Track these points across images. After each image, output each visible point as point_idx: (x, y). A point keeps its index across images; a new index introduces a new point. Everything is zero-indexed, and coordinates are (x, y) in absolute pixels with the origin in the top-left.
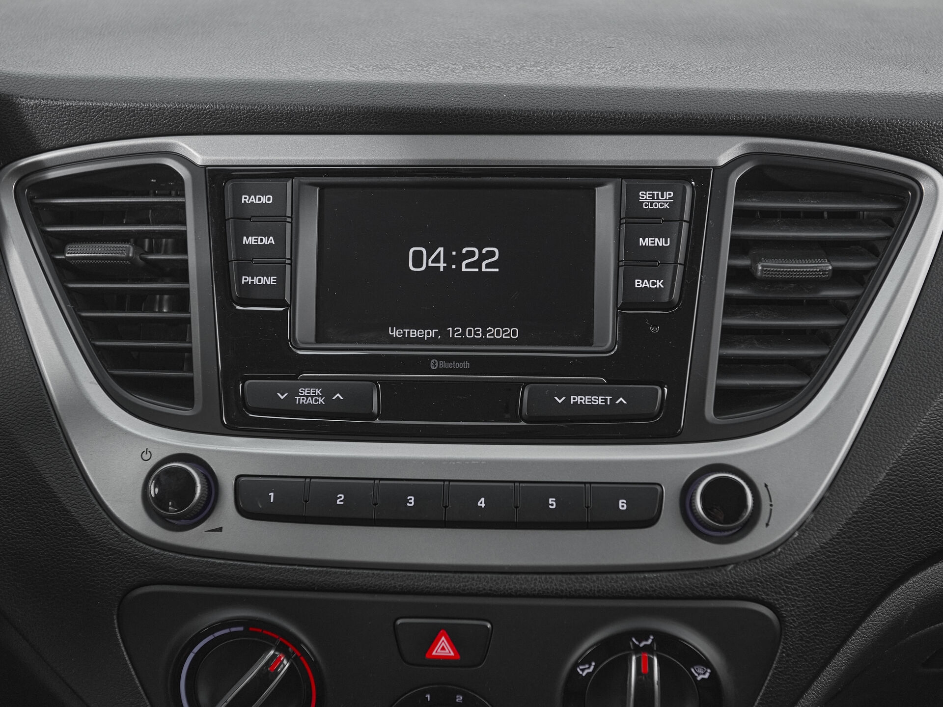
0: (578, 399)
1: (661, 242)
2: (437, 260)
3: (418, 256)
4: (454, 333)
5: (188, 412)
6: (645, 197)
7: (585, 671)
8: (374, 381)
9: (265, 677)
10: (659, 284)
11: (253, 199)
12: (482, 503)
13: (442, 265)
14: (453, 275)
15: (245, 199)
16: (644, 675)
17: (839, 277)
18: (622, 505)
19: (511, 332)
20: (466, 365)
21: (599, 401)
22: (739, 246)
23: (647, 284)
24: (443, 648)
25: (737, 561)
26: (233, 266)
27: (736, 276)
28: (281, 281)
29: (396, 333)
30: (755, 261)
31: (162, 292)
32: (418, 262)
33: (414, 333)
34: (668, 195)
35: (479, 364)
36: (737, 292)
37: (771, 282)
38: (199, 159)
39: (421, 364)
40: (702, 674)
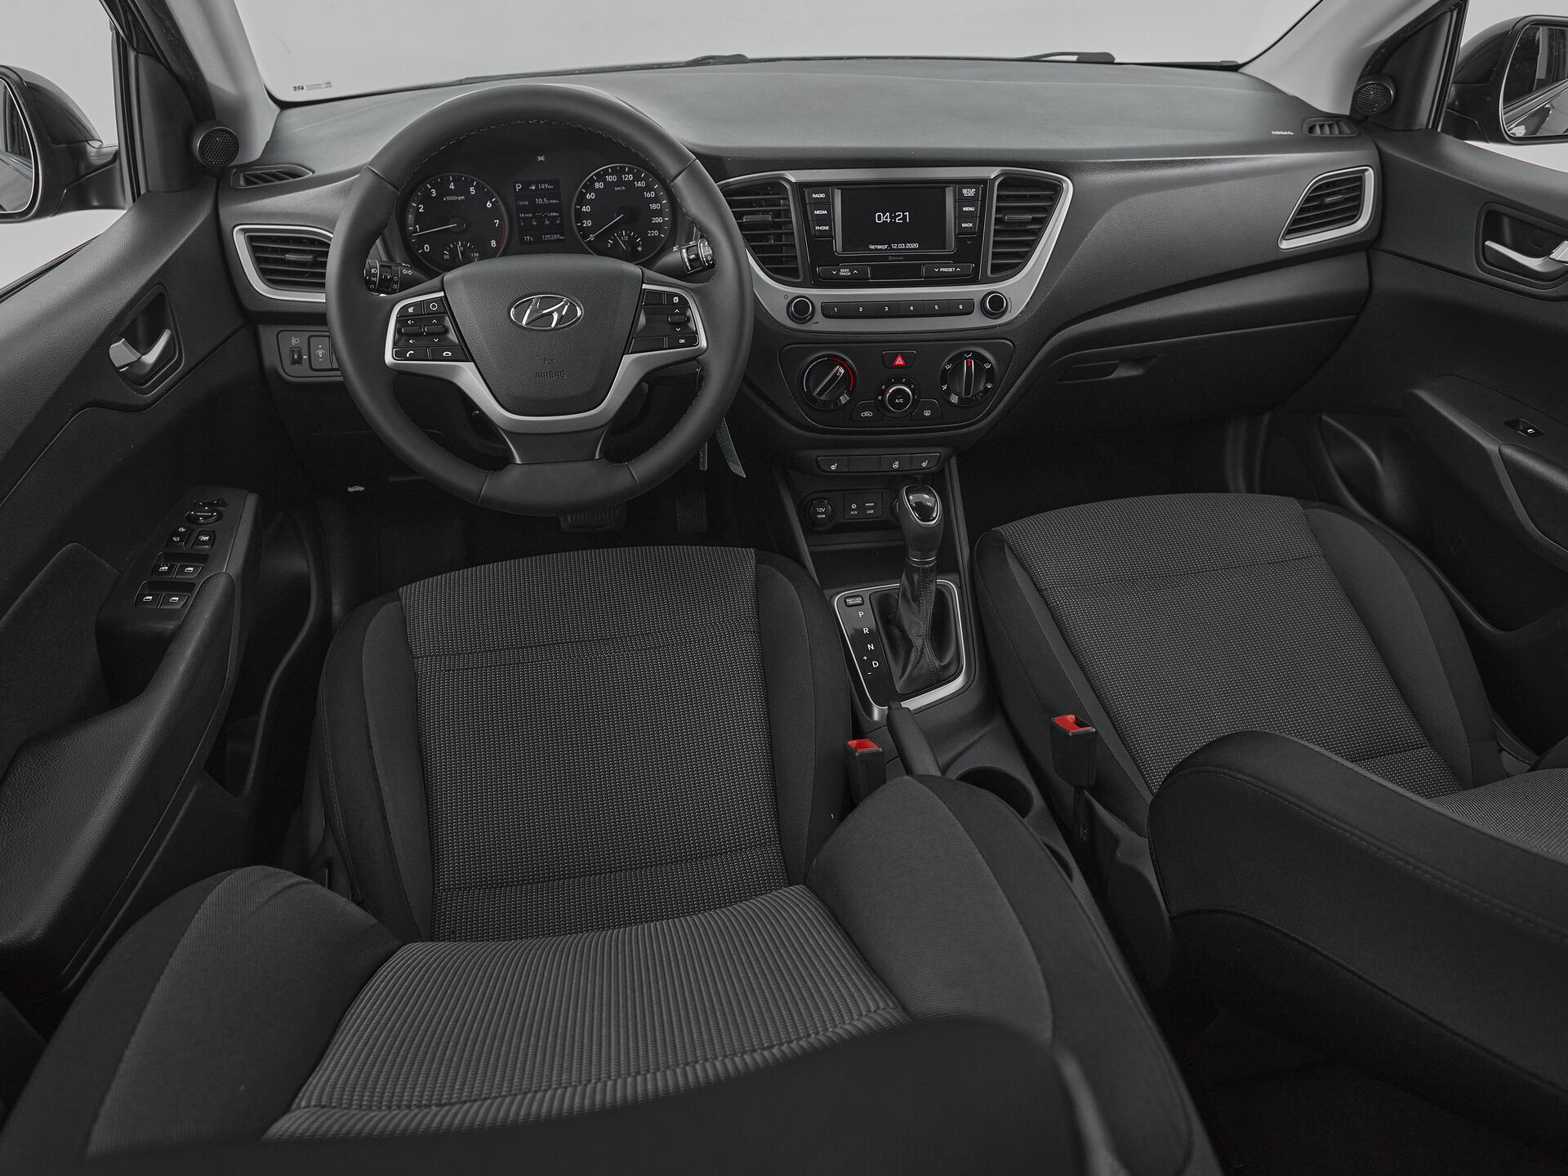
0: (943, 269)
1: (971, 209)
2: (886, 218)
3: (879, 216)
4: (894, 246)
5: (799, 280)
6: (965, 191)
7: (948, 367)
8: (868, 265)
9: (835, 376)
10: (971, 225)
11: (817, 196)
12: (912, 308)
13: (889, 220)
14: (893, 223)
15: (814, 196)
16: (969, 367)
17: (1035, 221)
18: (961, 307)
19: (916, 245)
20: (902, 258)
21: (950, 270)
22: (999, 210)
23: (967, 225)
24: (899, 361)
25: (1000, 325)
26: (811, 223)
27: (998, 221)
28: (831, 228)
29: (872, 247)
30: (1005, 215)
31: (771, 234)
32: (879, 219)
33: (879, 247)
34: (974, 190)
35: (907, 258)
36: (997, 227)
37: (1010, 223)
38: (793, 180)
39: (885, 258)
40: (988, 366)
